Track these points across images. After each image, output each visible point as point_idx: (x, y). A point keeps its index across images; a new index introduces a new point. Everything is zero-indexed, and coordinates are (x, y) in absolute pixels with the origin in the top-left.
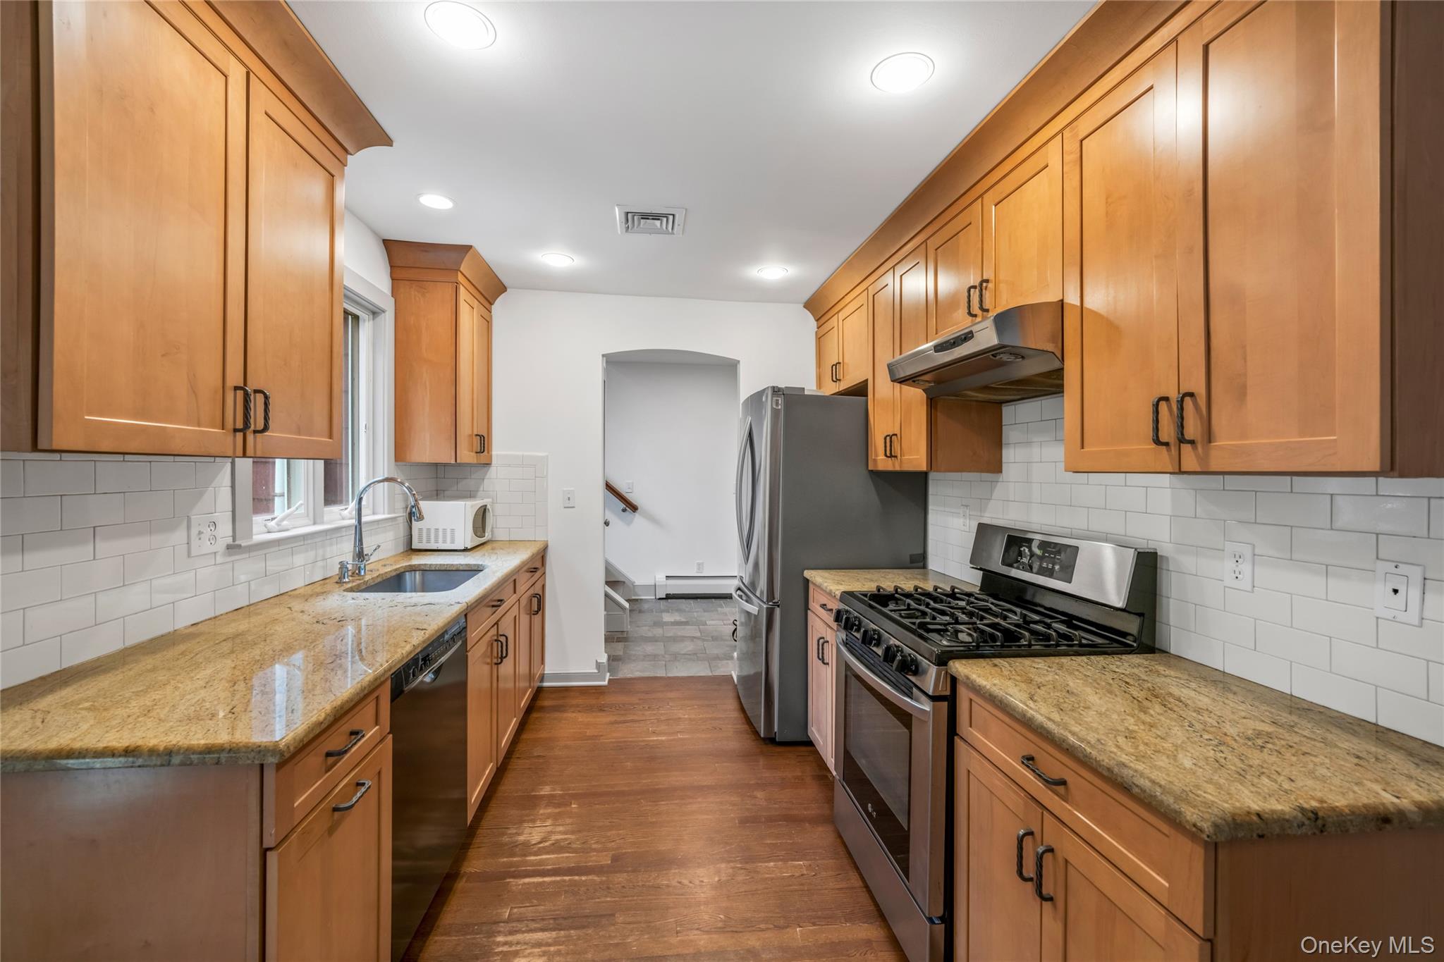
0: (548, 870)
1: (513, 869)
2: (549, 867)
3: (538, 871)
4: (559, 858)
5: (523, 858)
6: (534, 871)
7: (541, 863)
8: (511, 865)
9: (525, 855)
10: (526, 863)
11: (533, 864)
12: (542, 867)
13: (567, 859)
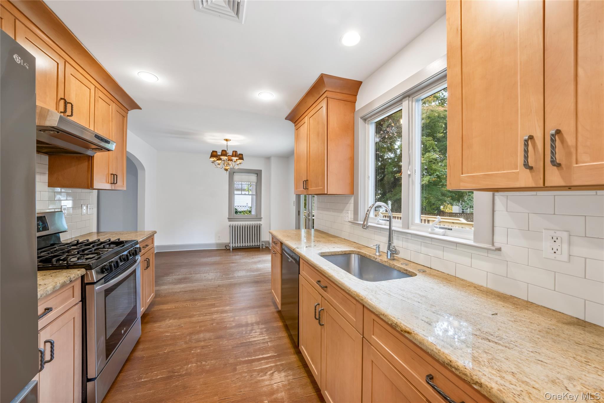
0: (262, 360)
1: (277, 359)
2: (262, 361)
3: (266, 359)
4: (260, 366)
5: (276, 364)
6: (268, 359)
7: (267, 363)
8: (279, 360)
9: (275, 365)
10: (274, 362)
11: (271, 362)
12: (265, 361)
13: (257, 366)
